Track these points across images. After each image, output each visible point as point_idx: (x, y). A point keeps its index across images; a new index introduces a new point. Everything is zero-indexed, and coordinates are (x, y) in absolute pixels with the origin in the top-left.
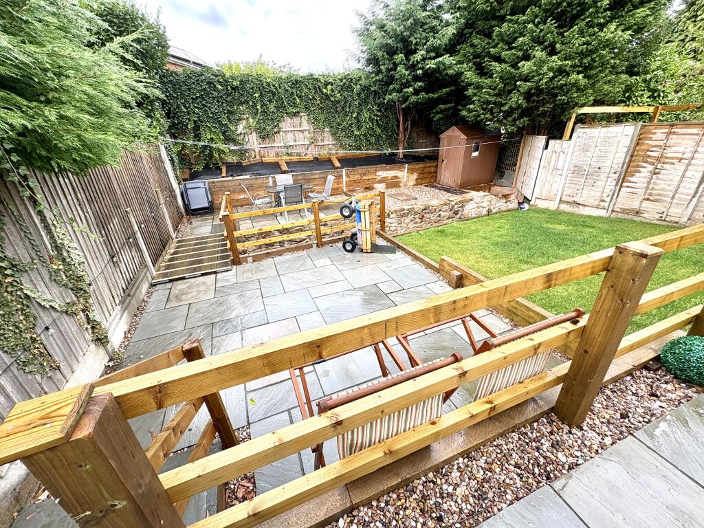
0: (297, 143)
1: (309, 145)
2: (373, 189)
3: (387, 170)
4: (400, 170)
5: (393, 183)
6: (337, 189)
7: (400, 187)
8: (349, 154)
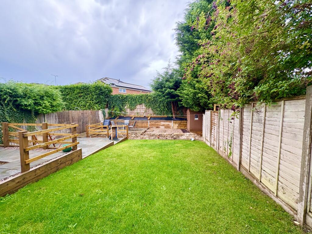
0: (141, 112)
1: (144, 113)
2: (160, 128)
3: (164, 122)
4: (170, 122)
5: (168, 127)
6: (146, 126)
7: (170, 128)
8: (157, 116)
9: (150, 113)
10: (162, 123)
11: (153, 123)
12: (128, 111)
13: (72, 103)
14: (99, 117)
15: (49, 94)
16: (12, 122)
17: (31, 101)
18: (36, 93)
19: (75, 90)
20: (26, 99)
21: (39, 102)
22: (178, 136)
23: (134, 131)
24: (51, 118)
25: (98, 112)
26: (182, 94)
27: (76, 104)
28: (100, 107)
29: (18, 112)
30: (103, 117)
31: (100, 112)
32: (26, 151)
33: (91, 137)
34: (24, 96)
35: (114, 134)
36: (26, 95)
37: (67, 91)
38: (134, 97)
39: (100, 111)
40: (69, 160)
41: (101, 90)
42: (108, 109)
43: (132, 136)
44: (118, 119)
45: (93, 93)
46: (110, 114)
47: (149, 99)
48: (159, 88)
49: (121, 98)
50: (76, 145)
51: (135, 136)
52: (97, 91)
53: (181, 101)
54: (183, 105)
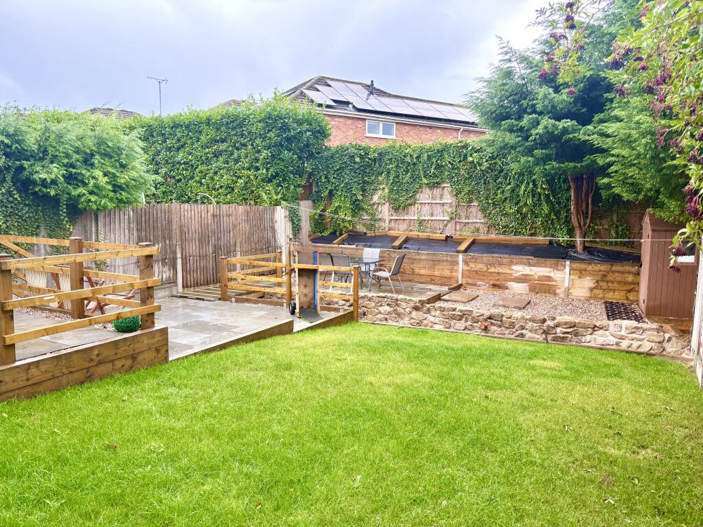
0: (434, 218)
1: (449, 221)
2: (507, 288)
3: (530, 265)
4: (555, 267)
5: (544, 288)
6: (450, 278)
7: (555, 294)
8: (502, 237)
9: (475, 222)
10: (520, 269)
11: (480, 267)
12: (385, 212)
13: (192, 178)
14: (273, 230)
15: (108, 147)
16: (12, 233)
17: (56, 171)
18: (71, 145)
19: (201, 132)
20: (46, 162)
21: (81, 173)
22: (575, 330)
23: (392, 292)
24: (117, 226)
25: (273, 213)
26: (609, 140)
27: (203, 181)
28: (280, 196)
29: (27, 202)
30: (290, 233)
31: (280, 214)
32: (5, 309)
33: (233, 300)
34: (41, 155)
35: (306, 295)
36: (45, 152)
37: (179, 135)
38: (411, 156)
39: (278, 208)
40: (126, 357)
41: (285, 128)
42: (310, 202)
43: (381, 309)
44: (342, 242)
45: (258, 141)
46: (319, 223)
47: (473, 162)
48: (507, 117)
49: (357, 160)
50: (151, 315)
51: (389, 313)
52: (272, 134)
53: (604, 171)
54: (617, 191)
